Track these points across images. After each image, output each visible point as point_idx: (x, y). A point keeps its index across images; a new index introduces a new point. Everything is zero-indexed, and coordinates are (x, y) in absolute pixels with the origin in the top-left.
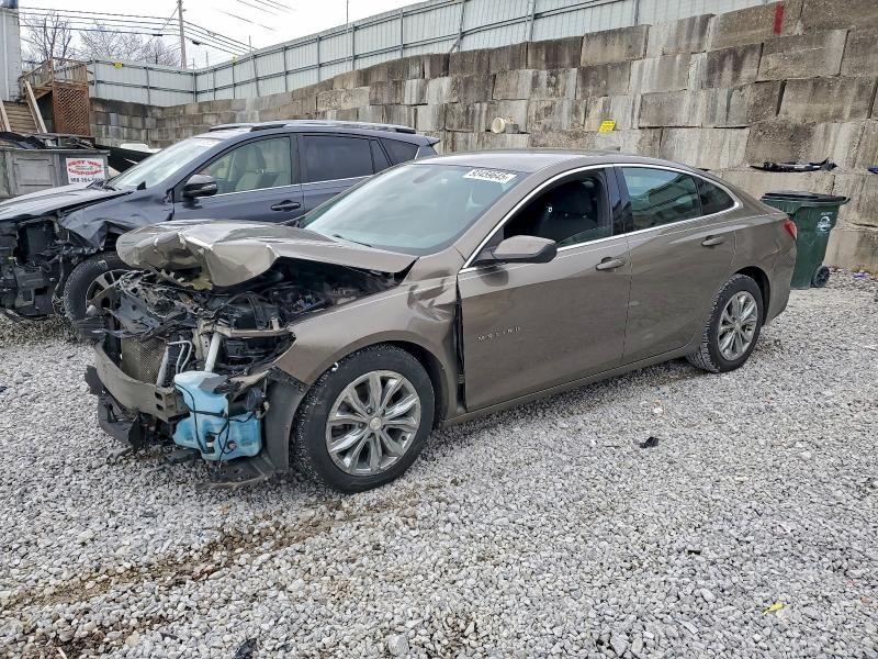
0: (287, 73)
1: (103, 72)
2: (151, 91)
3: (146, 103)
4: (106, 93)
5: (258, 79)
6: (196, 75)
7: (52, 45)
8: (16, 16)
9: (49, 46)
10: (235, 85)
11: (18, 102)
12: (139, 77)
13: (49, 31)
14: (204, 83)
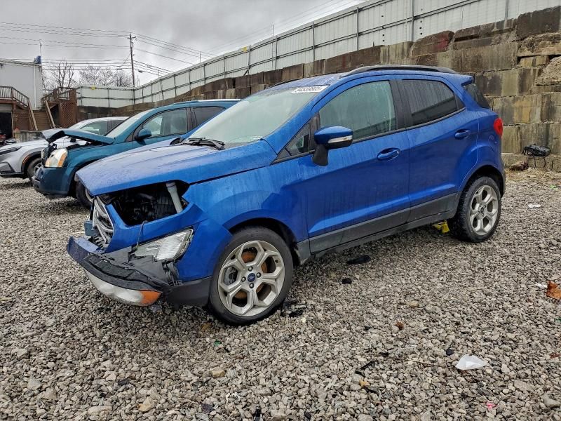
0: (176, 88)
1: (85, 93)
2: (110, 100)
3: (107, 106)
4: (86, 103)
5: (162, 91)
6: (134, 90)
7: (63, 78)
8: (40, 67)
9: (61, 79)
10: (153, 95)
11: (41, 111)
12: (104, 94)
13: (62, 72)
14: (138, 94)
